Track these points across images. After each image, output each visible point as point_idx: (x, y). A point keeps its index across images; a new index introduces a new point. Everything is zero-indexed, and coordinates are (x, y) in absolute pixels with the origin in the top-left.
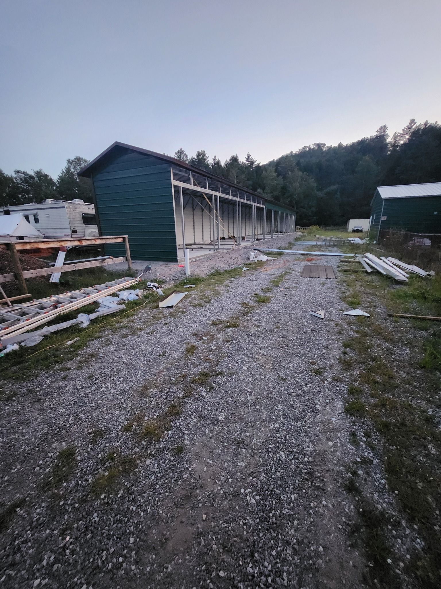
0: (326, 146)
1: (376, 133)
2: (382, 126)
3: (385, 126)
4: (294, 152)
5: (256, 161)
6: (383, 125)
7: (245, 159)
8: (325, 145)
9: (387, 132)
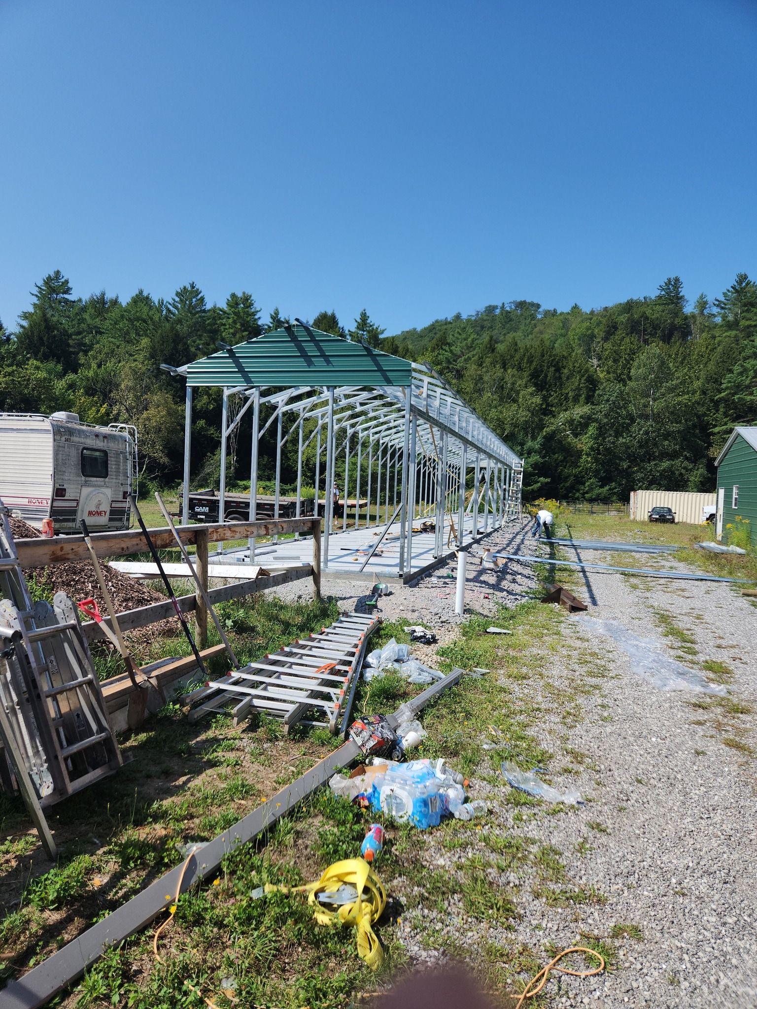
0: (540, 310)
1: (658, 293)
2: (669, 280)
3: (677, 280)
4: (464, 316)
5: (382, 332)
6: (673, 276)
7: (356, 324)
8: (538, 306)
9: (683, 292)
